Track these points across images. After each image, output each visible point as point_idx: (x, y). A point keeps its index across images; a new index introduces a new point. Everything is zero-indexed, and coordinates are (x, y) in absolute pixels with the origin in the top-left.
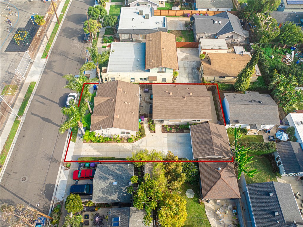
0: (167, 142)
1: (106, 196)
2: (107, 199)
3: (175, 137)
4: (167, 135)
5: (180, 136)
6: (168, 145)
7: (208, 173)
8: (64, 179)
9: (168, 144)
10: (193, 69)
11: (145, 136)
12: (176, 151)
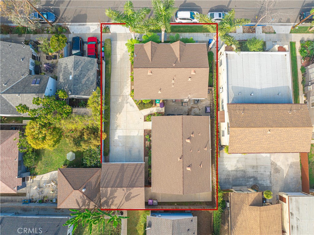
0: (132, 135)
1: (63, 71)
2: (60, 72)
3: (139, 145)
4: (141, 136)
5: (139, 151)
6: (128, 136)
7: (83, 177)
8: (91, 30)
9: (130, 136)
10: (254, 180)
11: (140, 110)
12: (121, 145)
